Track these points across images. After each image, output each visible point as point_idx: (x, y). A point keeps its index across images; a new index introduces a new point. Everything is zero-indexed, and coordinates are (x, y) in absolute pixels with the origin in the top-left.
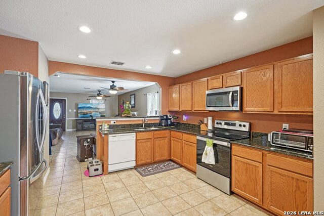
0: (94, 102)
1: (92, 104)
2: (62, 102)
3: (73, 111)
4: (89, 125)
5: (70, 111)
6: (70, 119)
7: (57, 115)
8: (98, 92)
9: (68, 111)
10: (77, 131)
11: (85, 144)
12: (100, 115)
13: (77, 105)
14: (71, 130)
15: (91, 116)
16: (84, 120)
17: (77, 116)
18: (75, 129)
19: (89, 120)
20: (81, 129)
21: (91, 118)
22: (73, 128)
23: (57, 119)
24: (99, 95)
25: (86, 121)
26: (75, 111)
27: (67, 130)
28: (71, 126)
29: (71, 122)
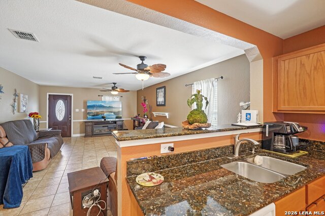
0: (106, 99)
1: (105, 102)
2: (67, 99)
3: (80, 110)
4: (100, 129)
5: (77, 110)
6: (77, 121)
7: (60, 116)
8: (113, 85)
9: (74, 110)
10: (85, 136)
11: (85, 206)
12: (115, 116)
13: (85, 103)
14: (78, 135)
15: (103, 117)
16: (94, 122)
17: (85, 117)
18: (84, 135)
19: (102, 122)
20: (91, 134)
21: (103, 120)
22: (80, 133)
23: (60, 122)
24: (114, 88)
25: (97, 123)
26: (83, 110)
27: (73, 135)
28: (79, 130)
29: (79, 125)
